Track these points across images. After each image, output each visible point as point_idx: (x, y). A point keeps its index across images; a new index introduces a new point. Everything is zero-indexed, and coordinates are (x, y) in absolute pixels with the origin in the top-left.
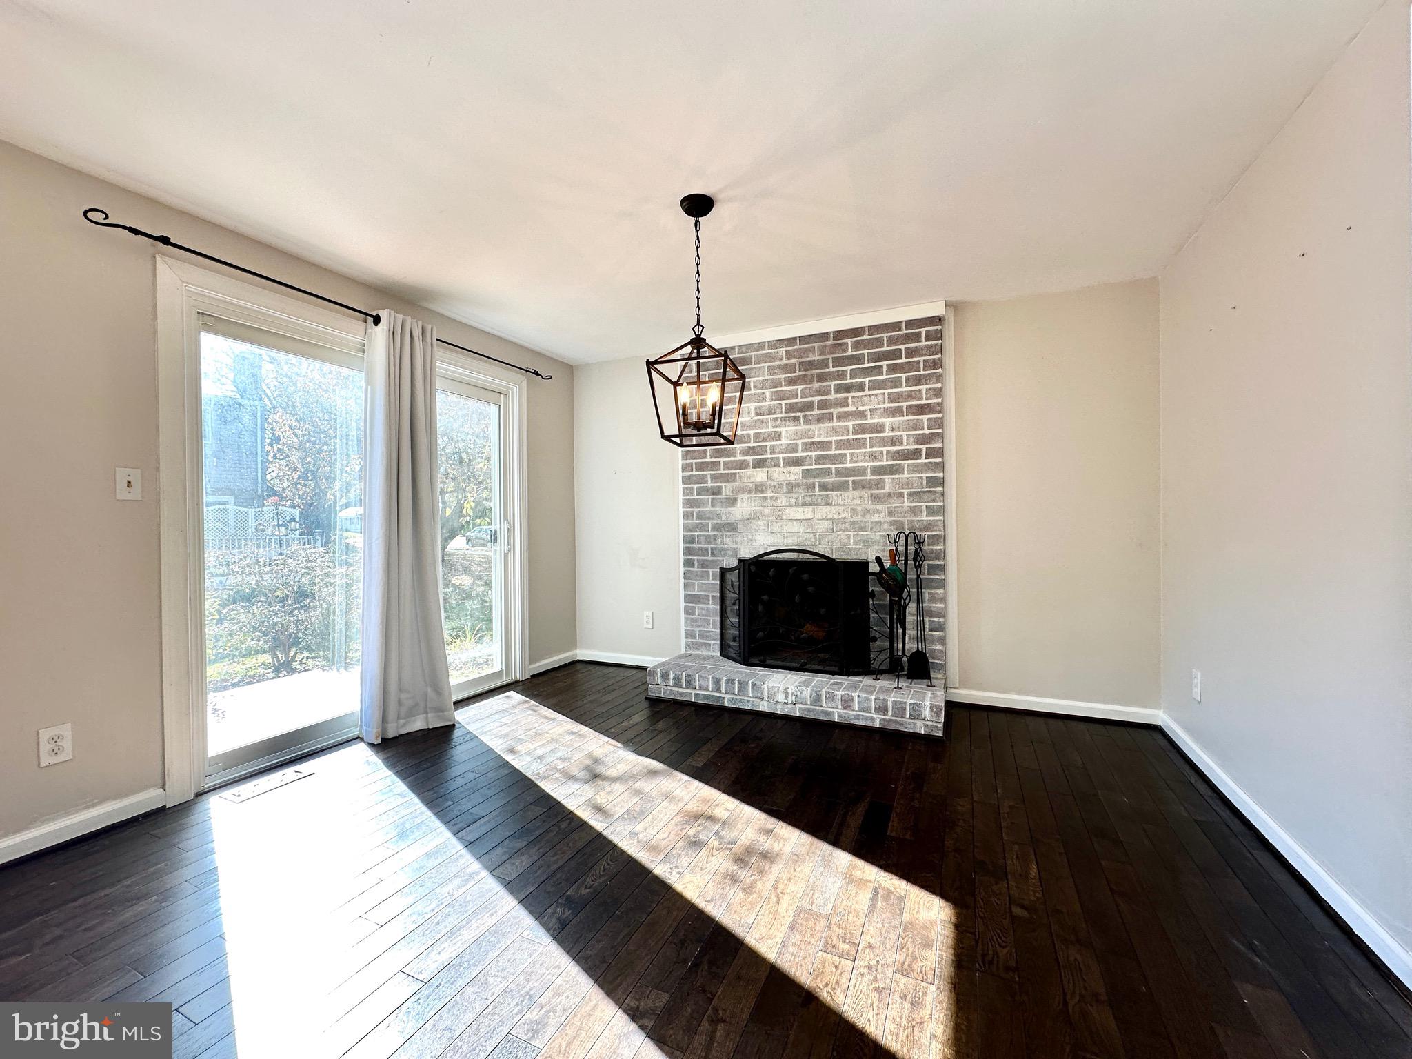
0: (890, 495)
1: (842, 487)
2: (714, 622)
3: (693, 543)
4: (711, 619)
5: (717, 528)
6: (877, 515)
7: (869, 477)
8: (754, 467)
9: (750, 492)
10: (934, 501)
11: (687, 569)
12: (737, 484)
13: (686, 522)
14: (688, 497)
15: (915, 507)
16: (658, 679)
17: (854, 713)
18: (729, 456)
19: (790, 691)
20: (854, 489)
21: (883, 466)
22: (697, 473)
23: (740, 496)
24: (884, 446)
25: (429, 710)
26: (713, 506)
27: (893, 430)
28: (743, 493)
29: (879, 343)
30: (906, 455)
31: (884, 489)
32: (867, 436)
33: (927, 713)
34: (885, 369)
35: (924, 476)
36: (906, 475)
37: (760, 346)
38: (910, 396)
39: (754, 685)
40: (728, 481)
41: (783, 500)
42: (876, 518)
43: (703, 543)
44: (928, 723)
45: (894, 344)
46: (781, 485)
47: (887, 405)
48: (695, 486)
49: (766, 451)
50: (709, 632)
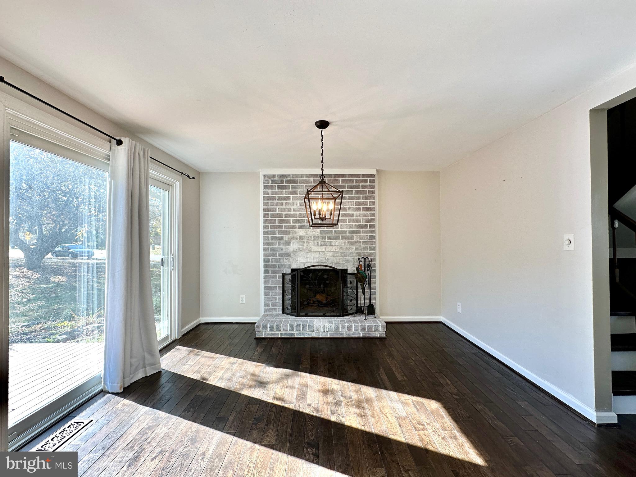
0: (356, 242)
1: (337, 238)
2: (279, 298)
3: (269, 262)
4: (277, 297)
5: (281, 255)
6: (351, 250)
7: (348, 235)
8: (299, 228)
9: (297, 239)
10: (372, 245)
11: (265, 274)
12: (291, 235)
13: (265, 252)
14: (266, 241)
15: (365, 247)
16: (261, 329)
17: (352, 332)
18: (287, 223)
19: (326, 327)
20: (342, 239)
21: (353, 230)
22: (271, 230)
23: (292, 241)
24: (354, 223)
25: (146, 366)
26: (279, 245)
27: (357, 216)
28: (293, 240)
29: (352, 181)
30: (363, 227)
31: (354, 239)
32: (347, 218)
33: (380, 329)
34: (354, 192)
35: (369, 235)
36: (362, 235)
37: (302, 176)
38: (363, 204)
39: (309, 326)
40: (286, 234)
41: (312, 244)
42: (351, 251)
43: (274, 262)
44: (380, 332)
45: (358, 183)
46: (311, 237)
47: (355, 206)
48: (270, 236)
49: (304, 222)
50: (276, 303)
